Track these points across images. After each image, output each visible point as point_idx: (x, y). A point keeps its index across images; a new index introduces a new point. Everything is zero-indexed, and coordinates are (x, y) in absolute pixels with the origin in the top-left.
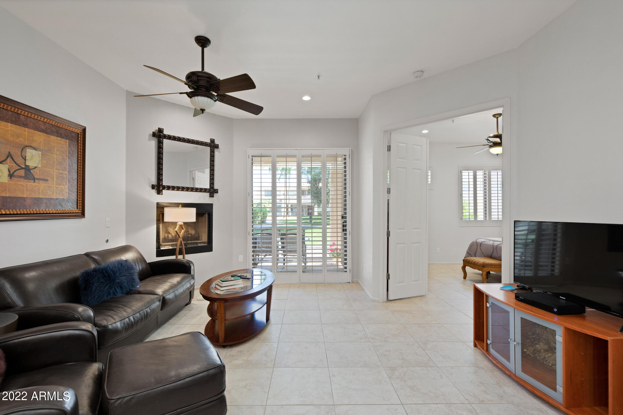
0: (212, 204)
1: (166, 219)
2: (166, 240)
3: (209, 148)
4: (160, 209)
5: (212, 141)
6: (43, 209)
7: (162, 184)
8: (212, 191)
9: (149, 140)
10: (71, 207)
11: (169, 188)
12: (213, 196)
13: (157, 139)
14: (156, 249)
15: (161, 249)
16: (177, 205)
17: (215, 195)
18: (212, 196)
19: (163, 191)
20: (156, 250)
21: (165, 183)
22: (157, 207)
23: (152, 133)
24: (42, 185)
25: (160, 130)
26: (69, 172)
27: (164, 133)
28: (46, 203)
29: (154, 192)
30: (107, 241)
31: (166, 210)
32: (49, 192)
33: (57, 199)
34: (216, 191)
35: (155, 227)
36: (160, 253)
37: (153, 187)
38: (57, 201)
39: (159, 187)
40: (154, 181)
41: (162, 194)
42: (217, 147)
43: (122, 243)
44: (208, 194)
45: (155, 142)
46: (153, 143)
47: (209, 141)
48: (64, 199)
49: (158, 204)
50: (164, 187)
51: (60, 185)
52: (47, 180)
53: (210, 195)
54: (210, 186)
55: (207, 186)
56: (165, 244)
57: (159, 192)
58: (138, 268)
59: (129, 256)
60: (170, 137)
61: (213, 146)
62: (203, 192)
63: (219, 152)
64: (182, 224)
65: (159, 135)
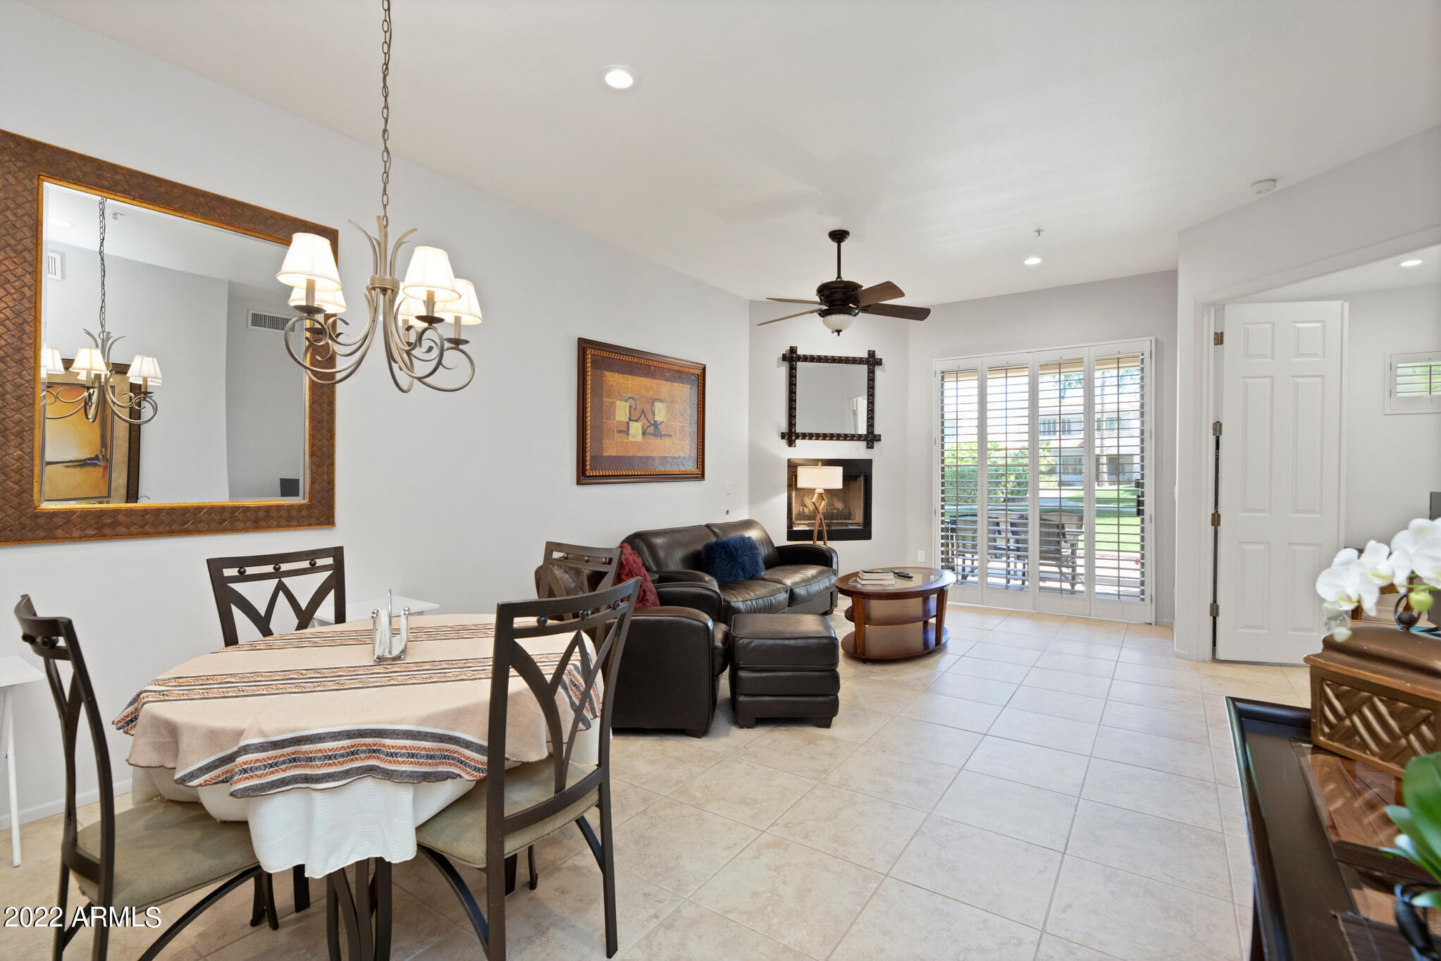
0: (871, 460)
1: (800, 485)
2: (802, 516)
3: (866, 366)
4: (793, 467)
5: (872, 354)
6: (669, 468)
7: (795, 430)
8: (871, 439)
9: (778, 367)
10: (690, 467)
11: (804, 436)
12: (872, 447)
13: (788, 363)
14: (788, 528)
15: (794, 529)
16: (815, 462)
17: (876, 444)
18: (870, 446)
19: (797, 441)
20: (786, 530)
21: (799, 429)
22: (789, 466)
23: (781, 356)
24: (667, 441)
25: (793, 350)
26: (690, 424)
27: (798, 353)
28: (670, 463)
29: (784, 442)
30: (728, 512)
31: (800, 470)
32: (672, 449)
33: (679, 457)
34: (878, 438)
35: (785, 495)
36: (792, 535)
37: (783, 436)
38: (680, 460)
39: (791, 436)
40: (784, 427)
41: (795, 446)
42: (879, 362)
43: (744, 516)
44: (864, 443)
45: (786, 370)
46: (783, 370)
47: (865, 355)
48: (685, 457)
49: (789, 461)
50: (797, 436)
51: (682, 440)
52: (670, 436)
53: (868, 444)
54: (868, 429)
55: (863, 430)
56: (799, 522)
57: (791, 443)
58: (764, 552)
59: (753, 534)
60: (806, 359)
61: (872, 362)
62: (855, 440)
63: (883, 371)
64: (823, 491)
65: (791, 358)
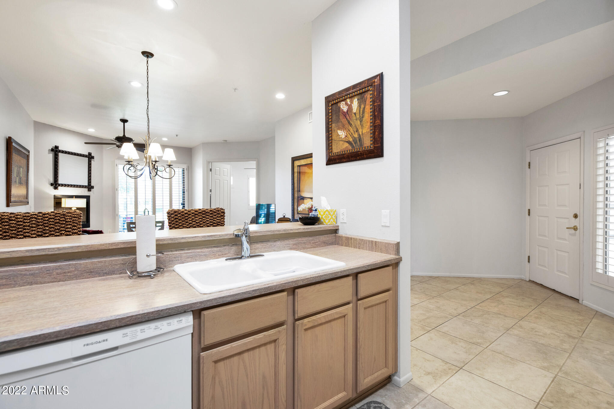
0: (90, 196)
1: (63, 205)
3: (88, 158)
4: (58, 198)
5: (90, 154)
7: (58, 182)
8: (90, 187)
9: (49, 153)
11: (62, 185)
12: (90, 191)
13: (54, 153)
17: (92, 190)
19: (58, 187)
21: (60, 181)
22: (54, 198)
23: (51, 149)
25: (57, 147)
27: (59, 149)
29: (52, 188)
31: (63, 200)
34: (93, 187)
37: (52, 185)
39: (55, 185)
40: (52, 180)
41: (58, 189)
42: (93, 158)
45: (53, 155)
46: (51, 156)
47: (87, 154)
49: (54, 196)
50: (59, 185)
53: (88, 189)
54: (88, 184)
55: (86, 184)
57: (56, 188)
60: (63, 152)
61: (90, 157)
62: (83, 188)
63: (94, 161)
64: (76, 209)
65: (56, 151)
